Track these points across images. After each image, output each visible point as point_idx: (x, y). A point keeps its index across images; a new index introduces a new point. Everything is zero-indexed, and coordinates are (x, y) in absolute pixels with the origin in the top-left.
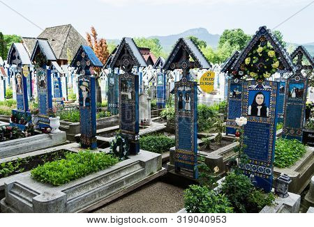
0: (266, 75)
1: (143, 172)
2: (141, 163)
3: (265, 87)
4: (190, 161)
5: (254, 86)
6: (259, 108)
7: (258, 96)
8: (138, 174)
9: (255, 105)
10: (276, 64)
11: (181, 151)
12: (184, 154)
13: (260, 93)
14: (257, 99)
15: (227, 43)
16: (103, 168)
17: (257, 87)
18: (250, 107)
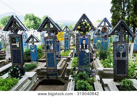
0: (87, 33)
1: (31, 83)
2: (30, 78)
3: (86, 37)
4: (54, 72)
5: (82, 37)
6: (84, 45)
7: (84, 41)
10: (90, 29)
11: (49, 68)
12: (52, 69)
14: (83, 42)
15: (28, 20)
16: (14, 85)
17: (83, 37)
18: (81, 46)
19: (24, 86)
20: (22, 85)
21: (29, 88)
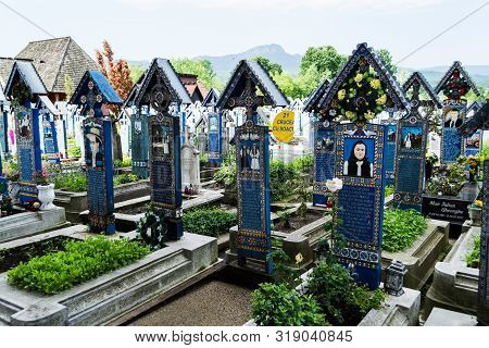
0: (369, 115)
1: (189, 267)
2: (186, 253)
3: (368, 133)
5: (351, 133)
6: (359, 164)
7: (358, 146)
8: (180, 271)
9: (353, 160)
10: (382, 100)
11: (246, 232)
12: (252, 237)
13: (360, 142)
14: (356, 151)
15: (313, 67)
16: (125, 263)
17: (355, 134)
18: (346, 163)
19: (157, 271)
20: (152, 267)
21: (174, 282)
